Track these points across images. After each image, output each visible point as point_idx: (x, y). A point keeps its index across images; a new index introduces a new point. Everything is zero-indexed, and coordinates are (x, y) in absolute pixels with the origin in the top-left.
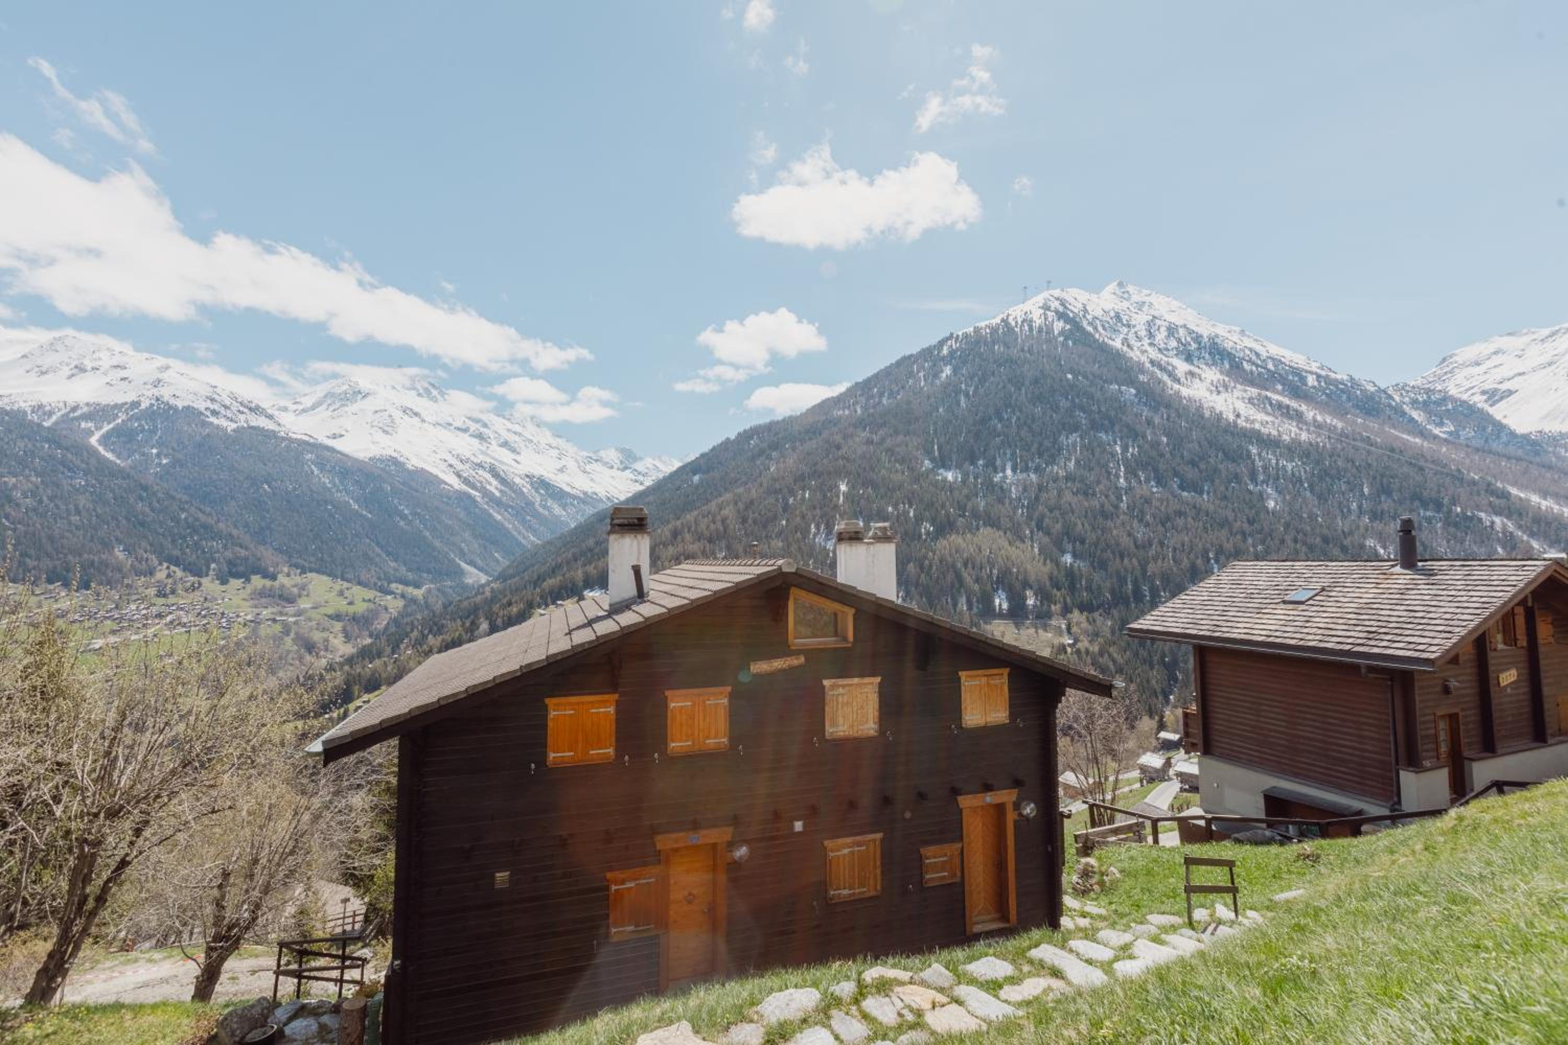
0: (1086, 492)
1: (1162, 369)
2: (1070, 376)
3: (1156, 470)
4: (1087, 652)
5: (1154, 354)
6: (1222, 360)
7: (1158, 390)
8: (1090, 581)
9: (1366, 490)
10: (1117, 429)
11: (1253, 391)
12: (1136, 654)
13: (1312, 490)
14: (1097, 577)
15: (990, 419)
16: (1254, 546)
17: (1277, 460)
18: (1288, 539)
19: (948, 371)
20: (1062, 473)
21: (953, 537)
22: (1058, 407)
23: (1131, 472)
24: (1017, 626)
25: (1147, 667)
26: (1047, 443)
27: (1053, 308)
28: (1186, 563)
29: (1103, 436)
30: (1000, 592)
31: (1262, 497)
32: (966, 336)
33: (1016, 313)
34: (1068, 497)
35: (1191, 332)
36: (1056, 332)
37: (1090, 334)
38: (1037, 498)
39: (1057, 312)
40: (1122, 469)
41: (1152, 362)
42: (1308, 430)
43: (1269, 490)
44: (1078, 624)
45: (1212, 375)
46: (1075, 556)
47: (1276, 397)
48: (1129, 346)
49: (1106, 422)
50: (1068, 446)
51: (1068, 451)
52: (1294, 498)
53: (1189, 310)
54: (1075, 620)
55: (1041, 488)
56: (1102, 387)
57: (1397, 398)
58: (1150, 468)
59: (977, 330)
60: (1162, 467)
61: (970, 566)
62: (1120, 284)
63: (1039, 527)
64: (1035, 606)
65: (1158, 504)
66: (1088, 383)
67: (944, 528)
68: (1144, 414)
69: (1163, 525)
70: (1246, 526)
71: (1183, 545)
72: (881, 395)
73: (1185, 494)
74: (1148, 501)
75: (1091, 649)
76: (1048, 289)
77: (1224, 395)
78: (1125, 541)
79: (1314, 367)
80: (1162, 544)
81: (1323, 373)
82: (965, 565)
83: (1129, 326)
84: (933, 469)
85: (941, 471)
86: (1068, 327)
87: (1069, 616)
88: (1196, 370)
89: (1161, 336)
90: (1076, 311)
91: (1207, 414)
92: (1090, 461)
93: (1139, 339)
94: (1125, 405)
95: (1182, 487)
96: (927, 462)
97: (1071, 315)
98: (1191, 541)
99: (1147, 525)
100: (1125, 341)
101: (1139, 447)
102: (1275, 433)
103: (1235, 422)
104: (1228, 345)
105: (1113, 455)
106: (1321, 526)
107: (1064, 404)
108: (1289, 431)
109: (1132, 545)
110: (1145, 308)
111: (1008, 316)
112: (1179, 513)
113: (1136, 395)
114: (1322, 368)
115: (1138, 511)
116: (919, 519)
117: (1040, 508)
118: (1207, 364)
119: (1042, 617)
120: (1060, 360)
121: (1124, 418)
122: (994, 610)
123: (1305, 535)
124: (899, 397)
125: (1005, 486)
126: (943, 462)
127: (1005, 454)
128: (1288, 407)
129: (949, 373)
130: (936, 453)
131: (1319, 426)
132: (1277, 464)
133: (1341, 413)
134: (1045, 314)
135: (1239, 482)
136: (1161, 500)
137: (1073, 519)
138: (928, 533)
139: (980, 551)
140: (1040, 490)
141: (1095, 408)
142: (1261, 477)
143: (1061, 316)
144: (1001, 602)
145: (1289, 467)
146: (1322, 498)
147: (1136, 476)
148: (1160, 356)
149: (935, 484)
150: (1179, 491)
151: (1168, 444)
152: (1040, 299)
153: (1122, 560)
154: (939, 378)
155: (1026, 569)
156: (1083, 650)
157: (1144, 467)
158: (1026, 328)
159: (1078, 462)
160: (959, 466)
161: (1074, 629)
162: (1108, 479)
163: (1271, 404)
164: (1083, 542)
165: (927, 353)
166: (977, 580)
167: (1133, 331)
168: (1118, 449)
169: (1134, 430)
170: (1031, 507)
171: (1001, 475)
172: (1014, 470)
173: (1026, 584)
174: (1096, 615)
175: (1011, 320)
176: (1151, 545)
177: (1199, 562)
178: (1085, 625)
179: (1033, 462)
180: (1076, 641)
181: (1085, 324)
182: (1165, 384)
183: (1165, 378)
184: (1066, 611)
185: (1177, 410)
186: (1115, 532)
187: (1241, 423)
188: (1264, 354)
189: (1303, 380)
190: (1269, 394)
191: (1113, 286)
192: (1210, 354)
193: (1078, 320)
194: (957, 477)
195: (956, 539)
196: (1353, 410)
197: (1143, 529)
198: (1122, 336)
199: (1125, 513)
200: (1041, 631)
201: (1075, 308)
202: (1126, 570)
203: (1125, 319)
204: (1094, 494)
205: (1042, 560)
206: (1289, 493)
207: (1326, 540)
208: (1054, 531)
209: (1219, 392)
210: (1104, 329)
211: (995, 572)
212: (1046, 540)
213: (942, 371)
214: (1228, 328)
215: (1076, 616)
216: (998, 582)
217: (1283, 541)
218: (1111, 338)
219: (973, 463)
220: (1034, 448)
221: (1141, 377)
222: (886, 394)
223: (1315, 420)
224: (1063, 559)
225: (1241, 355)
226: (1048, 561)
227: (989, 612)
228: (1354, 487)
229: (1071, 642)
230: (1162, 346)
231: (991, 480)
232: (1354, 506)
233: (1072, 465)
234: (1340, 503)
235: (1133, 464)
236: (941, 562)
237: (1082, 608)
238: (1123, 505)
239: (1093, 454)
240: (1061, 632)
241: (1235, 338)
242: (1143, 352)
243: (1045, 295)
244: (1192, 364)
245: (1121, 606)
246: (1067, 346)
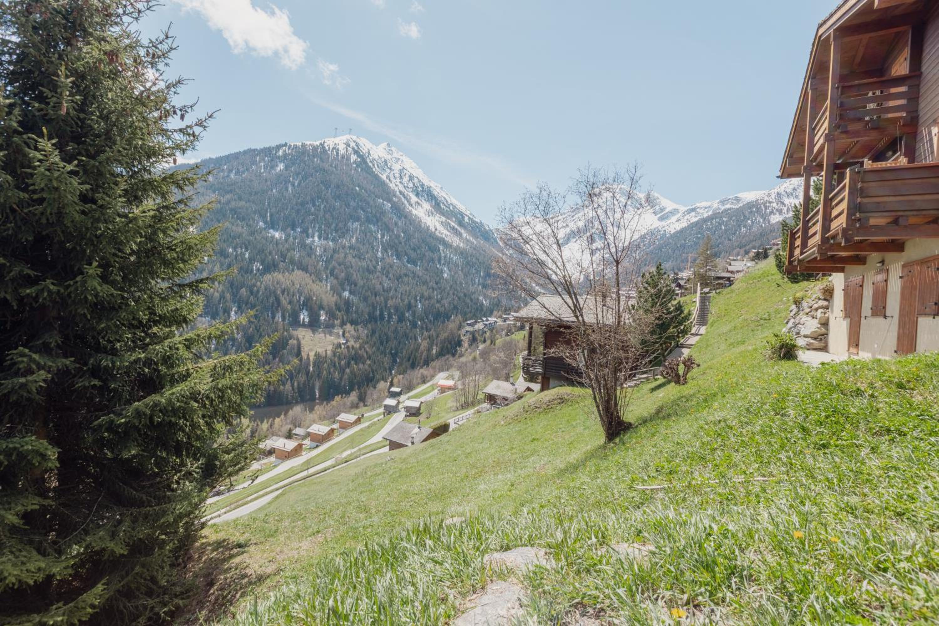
0: (360, 257)
1: (405, 197)
2: (357, 188)
3: (397, 250)
4: (353, 347)
5: (401, 188)
6: (432, 199)
7: (402, 207)
8: (357, 308)
9: (482, 274)
10: (379, 224)
11: (443, 219)
12: (378, 349)
13: (462, 271)
14: (361, 305)
15: (307, 203)
16: (437, 296)
17: (450, 255)
18: (451, 293)
19: (281, 166)
20: (348, 244)
21: (276, 274)
22: (349, 205)
23: (385, 250)
24: (314, 332)
25: (383, 356)
26: (340, 225)
27: (351, 146)
28: (406, 301)
29: (372, 227)
30: (304, 311)
31: (442, 272)
32: (296, 147)
33: (330, 142)
34: (350, 258)
35: (420, 181)
36: (352, 161)
37: (370, 167)
38: (332, 257)
39: (353, 149)
40: (380, 247)
41: (400, 192)
42: (463, 242)
43: (445, 269)
44: (349, 332)
45: (427, 206)
46: (351, 293)
47: (452, 224)
48: (390, 180)
49: (374, 219)
50: (352, 229)
51: (352, 232)
52: (455, 274)
53: (420, 170)
54: (347, 330)
55: (334, 251)
56: (374, 199)
57: (495, 235)
58: (394, 249)
59: (303, 145)
60: (400, 249)
61: (286, 293)
62: (388, 145)
63: (332, 274)
64: (325, 320)
65: (396, 269)
66: (367, 195)
67: (270, 267)
68: (394, 219)
69: (398, 280)
70: (434, 285)
71: (406, 292)
72: (230, 171)
73: (409, 265)
74: (391, 267)
75: (355, 346)
76: (349, 134)
77: (431, 218)
78: (378, 287)
79: (468, 213)
80: (396, 290)
81: (471, 217)
82: (283, 292)
83: (391, 169)
84: (265, 229)
85: (271, 231)
86: (359, 160)
87: (345, 327)
88: (420, 201)
89: (406, 179)
90: (364, 152)
91: (423, 226)
92: (364, 239)
93: (395, 178)
94: (385, 212)
95: (408, 262)
96: (261, 224)
97: (361, 153)
98: (410, 290)
99: (390, 279)
100: (388, 177)
101: (390, 236)
102: (450, 241)
103: (434, 233)
104: (435, 193)
105: (376, 238)
106: (464, 289)
107: (353, 204)
108: (455, 241)
109: (382, 290)
110: (400, 162)
111: (324, 142)
112: (406, 275)
113: (391, 208)
114: (471, 214)
115: (385, 271)
116: (252, 260)
117: (333, 262)
118: (425, 200)
119: (329, 327)
120: (353, 178)
121: (384, 219)
122: (299, 322)
123: (458, 292)
124: (244, 175)
125: (313, 247)
126: (273, 225)
127: (314, 227)
128: (457, 229)
129: (282, 168)
130: (269, 219)
131: (468, 241)
133: (476, 238)
134: (346, 148)
135: (433, 263)
136: (398, 267)
137: (351, 271)
138: (258, 270)
139: (293, 285)
141: (369, 210)
142: (443, 262)
143: (356, 152)
144: (304, 317)
145: (455, 258)
146: (466, 276)
147: (387, 252)
148: (404, 190)
149: (266, 238)
150: (407, 264)
151: (404, 238)
152: (344, 138)
153: (376, 296)
154: (275, 170)
155: (321, 298)
156: (350, 346)
157: (392, 248)
158: (335, 153)
159: (357, 239)
160: (283, 230)
161: (347, 335)
162: (373, 252)
163: (450, 227)
164: (356, 285)
165: (267, 151)
166: (290, 303)
167: (392, 172)
168: (379, 236)
169: (388, 227)
170: (328, 262)
171: (311, 239)
172: (320, 238)
173: (321, 307)
174: (359, 327)
175: (326, 145)
176: (390, 290)
177: (412, 301)
178: (353, 332)
179: (331, 235)
180: (347, 341)
181: (368, 161)
182: (405, 206)
183: (406, 202)
184: (343, 324)
185: (410, 220)
186: (373, 281)
187: (437, 233)
188: (449, 202)
189: (463, 218)
190: (450, 222)
191: (384, 145)
192: (427, 195)
193: (364, 157)
194: (281, 237)
195: (277, 275)
196: (480, 237)
197: (387, 282)
198: (387, 174)
199: (379, 272)
200: (328, 336)
201: (364, 150)
202: (377, 303)
203: (389, 164)
204: (364, 259)
205: (331, 294)
206: (453, 271)
207: (465, 295)
208: (340, 277)
209: (429, 216)
210: (378, 167)
211: (302, 298)
212: (335, 281)
213: (277, 166)
214: (436, 184)
215: (348, 327)
216: (304, 304)
217: (448, 294)
218: (381, 173)
219: (293, 229)
220: (333, 227)
221: (394, 199)
222: (234, 172)
223: (466, 238)
224: (344, 294)
225: (440, 199)
226: (335, 295)
227: (296, 323)
228: (478, 272)
229: (344, 342)
230: (406, 185)
231: (304, 242)
232: (477, 281)
233: (354, 240)
234: (472, 278)
235: (386, 245)
236: (266, 289)
237: (352, 322)
238: (379, 267)
239: (366, 236)
240: (339, 336)
241: (438, 190)
242: (397, 185)
243: (348, 137)
244: (418, 198)
245: (373, 323)
246: (357, 171)
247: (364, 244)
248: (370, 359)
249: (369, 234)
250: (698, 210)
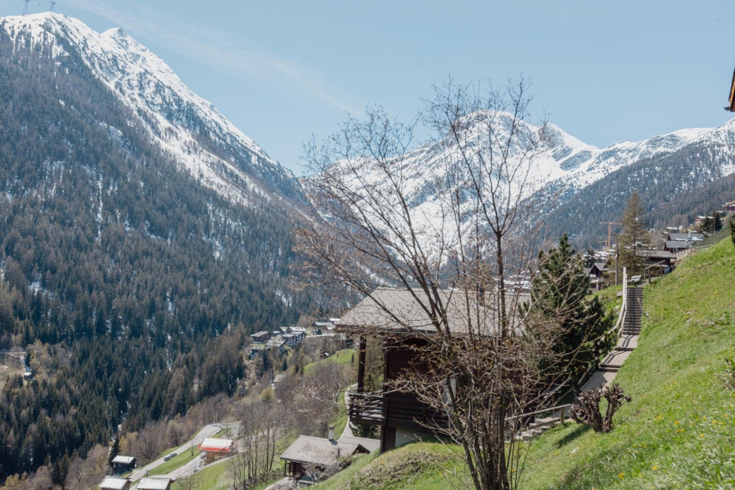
0: (63, 221)
2: (62, 103)
3: (131, 211)
4: (45, 383)
5: (141, 104)
6: (195, 125)
7: (142, 137)
8: (56, 311)
9: (280, 252)
10: (101, 165)
11: (215, 158)
12: (93, 386)
13: (246, 248)
14: (63, 307)
16: (202, 289)
17: (226, 219)
18: (226, 284)
20: (41, 199)
22: (46, 130)
23: (109, 209)
25: (101, 398)
26: (29, 165)
27: (53, 30)
28: (146, 300)
29: (87, 168)
31: (211, 248)
33: (14, 23)
34: (44, 223)
35: (174, 94)
36: (54, 56)
37: (86, 67)
38: (11, 220)
39: (57, 35)
40: (101, 205)
41: (139, 111)
42: (249, 198)
43: (217, 243)
44: (38, 355)
45: (186, 136)
46: (44, 285)
47: (230, 166)
48: (121, 90)
49: (92, 156)
50: (51, 172)
51: (51, 177)
52: (234, 251)
53: (175, 76)
54: (35, 352)
55: (16, 210)
56: (92, 122)
57: (304, 187)
58: (126, 208)
60: (137, 208)
62: (120, 31)
65: (129, 242)
66: (79, 114)
68: (127, 157)
69: (132, 262)
70: (197, 271)
71: (146, 283)
73: (153, 236)
74: (120, 238)
75: (49, 381)
76: (51, 10)
77: (193, 156)
78: (96, 274)
79: (257, 149)
80: (128, 280)
81: (262, 156)
83: (123, 72)
86: (67, 54)
87: (30, 346)
88: (174, 128)
89: (149, 90)
90: (77, 41)
91: (179, 168)
92: (71, 191)
93: (131, 87)
94: (111, 144)
95: (151, 231)
97: (71, 44)
98: (153, 280)
99: (117, 261)
101: (119, 186)
102: (226, 196)
103: (199, 181)
104: (201, 115)
105: (94, 189)
106: (249, 277)
107: (52, 128)
108: (235, 196)
109: (102, 279)
110: (139, 61)
111: (4, 22)
112: (147, 254)
113: (122, 138)
114: (261, 152)
115: (110, 247)
117: (13, 230)
118: (183, 126)
120: (54, 85)
121: (109, 156)
123: (238, 283)
128: (237, 176)
131: (257, 196)
132: (225, 222)
133: (270, 190)
134: (45, 34)
135: (196, 233)
136: (133, 239)
137: (47, 247)
140: (15, 212)
141: (83, 140)
142: (213, 231)
143: (62, 41)
145: (233, 225)
146: (252, 254)
147: (113, 213)
148: (147, 108)
150: (148, 234)
151: (144, 189)
152: (42, 17)
153: (91, 291)
156: (40, 382)
157: (121, 207)
158: (23, 41)
159: (59, 190)
161: (34, 361)
162: (87, 212)
163: (226, 172)
164: (54, 271)
167: (126, 78)
168: (100, 185)
169: (117, 170)
174: (58, 346)
175: (6, 26)
176: (118, 280)
177: (158, 299)
178: (45, 356)
179: (11, 181)
180: (34, 373)
181: (83, 56)
182: (148, 134)
183: (149, 128)
184: (27, 341)
185: (155, 159)
186: (87, 264)
187: (203, 182)
188: (225, 130)
189: (249, 157)
190: (226, 163)
191: (113, 31)
192: (187, 117)
193: (77, 50)
196: (277, 189)
197: (112, 265)
198: (116, 80)
199: (98, 247)
201: (77, 39)
202: (93, 303)
203: (121, 64)
204: (71, 225)
205: (7, 287)
206: (231, 247)
207: (251, 288)
208: (25, 257)
209: (189, 152)
210: (101, 68)
212: (15, 265)
214: (202, 100)
215: (37, 347)
217: (222, 287)
218: (105, 78)
220: (14, 168)
221: (129, 123)
223: (254, 192)
224: (31, 287)
225: (209, 125)
226: (14, 288)
228: (273, 248)
229: (28, 374)
230: (150, 99)
232: (271, 263)
233: (53, 192)
234: (263, 259)
235: (112, 202)
237: (45, 339)
238: (98, 240)
239: (75, 185)
240: (19, 363)
241: (206, 110)
242: (133, 100)
243: (48, 15)
244: (171, 122)
245: (84, 338)
246: (64, 72)
247: (71, 200)
248: (77, 405)
249: (81, 181)
250: (619, 153)
